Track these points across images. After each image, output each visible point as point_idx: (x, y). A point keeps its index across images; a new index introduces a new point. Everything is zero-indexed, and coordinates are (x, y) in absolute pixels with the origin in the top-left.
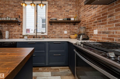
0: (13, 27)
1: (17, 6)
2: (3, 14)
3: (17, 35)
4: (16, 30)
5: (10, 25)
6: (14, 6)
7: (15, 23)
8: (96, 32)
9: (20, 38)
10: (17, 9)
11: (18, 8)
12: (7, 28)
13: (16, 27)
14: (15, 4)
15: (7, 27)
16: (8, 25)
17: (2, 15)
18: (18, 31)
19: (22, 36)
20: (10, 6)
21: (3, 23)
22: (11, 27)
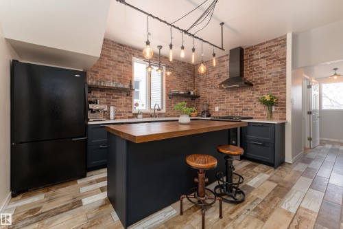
0: (117, 98)
1: (123, 63)
2: (97, 72)
3: (123, 112)
4: (121, 104)
5: (112, 95)
6: (119, 62)
7: (120, 92)
8: (217, 109)
9: (129, 118)
10: (123, 68)
11: (125, 66)
12: (105, 99)
13: (123, 100)
14: (120, 59)
15: (105, 97)
16: (107, 94)
17: (96, 76)
18: (126, 106)
19: (131, 115)
20: (112, 60)
21: (97, 91)
22: (114, 98)
